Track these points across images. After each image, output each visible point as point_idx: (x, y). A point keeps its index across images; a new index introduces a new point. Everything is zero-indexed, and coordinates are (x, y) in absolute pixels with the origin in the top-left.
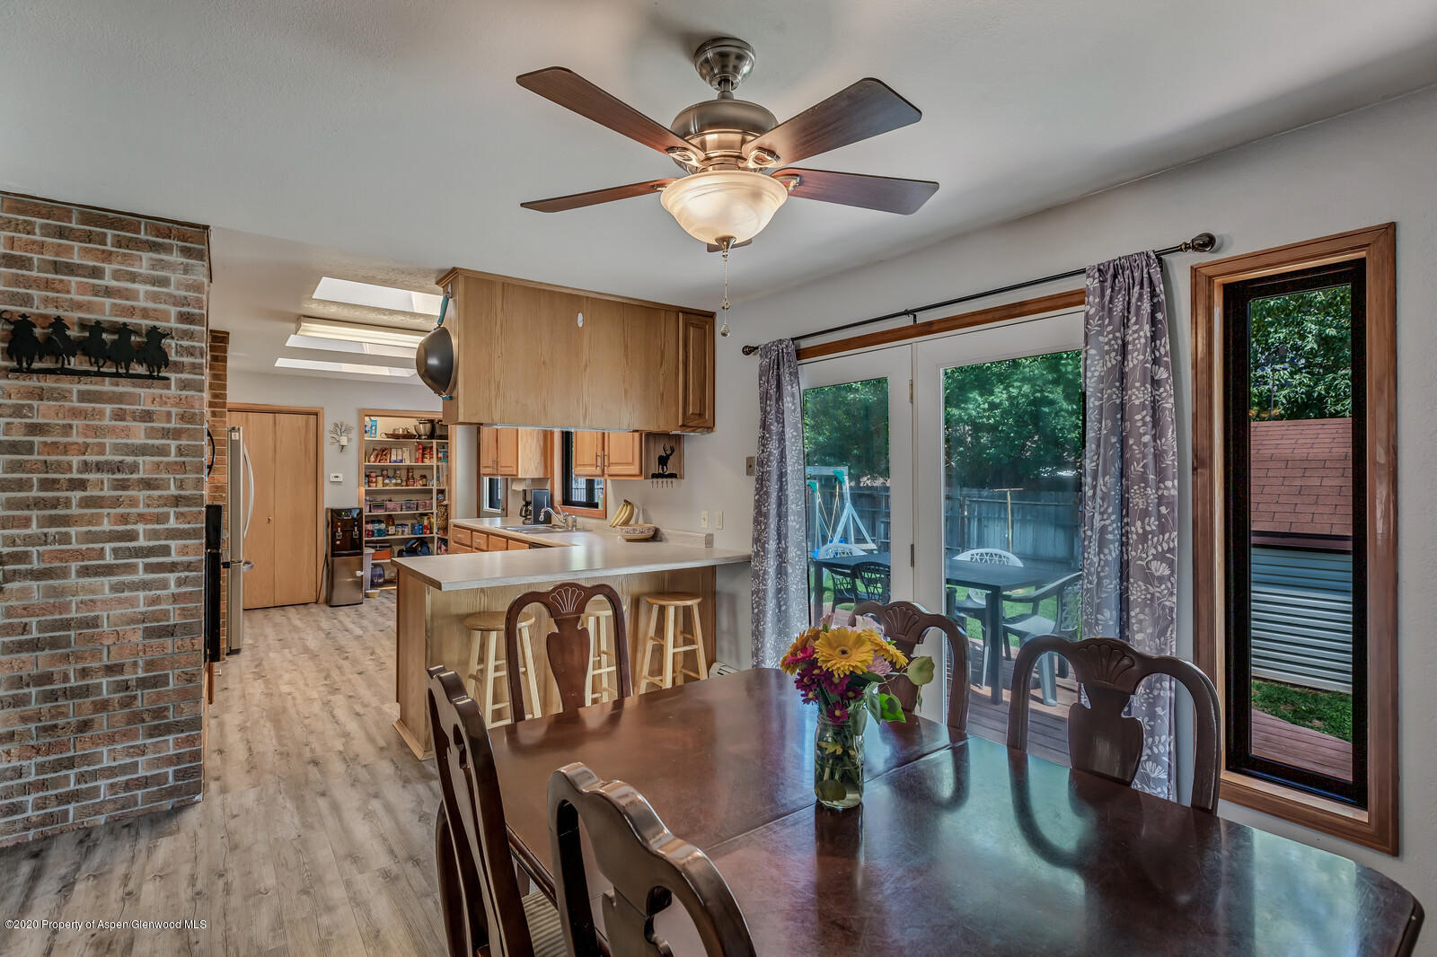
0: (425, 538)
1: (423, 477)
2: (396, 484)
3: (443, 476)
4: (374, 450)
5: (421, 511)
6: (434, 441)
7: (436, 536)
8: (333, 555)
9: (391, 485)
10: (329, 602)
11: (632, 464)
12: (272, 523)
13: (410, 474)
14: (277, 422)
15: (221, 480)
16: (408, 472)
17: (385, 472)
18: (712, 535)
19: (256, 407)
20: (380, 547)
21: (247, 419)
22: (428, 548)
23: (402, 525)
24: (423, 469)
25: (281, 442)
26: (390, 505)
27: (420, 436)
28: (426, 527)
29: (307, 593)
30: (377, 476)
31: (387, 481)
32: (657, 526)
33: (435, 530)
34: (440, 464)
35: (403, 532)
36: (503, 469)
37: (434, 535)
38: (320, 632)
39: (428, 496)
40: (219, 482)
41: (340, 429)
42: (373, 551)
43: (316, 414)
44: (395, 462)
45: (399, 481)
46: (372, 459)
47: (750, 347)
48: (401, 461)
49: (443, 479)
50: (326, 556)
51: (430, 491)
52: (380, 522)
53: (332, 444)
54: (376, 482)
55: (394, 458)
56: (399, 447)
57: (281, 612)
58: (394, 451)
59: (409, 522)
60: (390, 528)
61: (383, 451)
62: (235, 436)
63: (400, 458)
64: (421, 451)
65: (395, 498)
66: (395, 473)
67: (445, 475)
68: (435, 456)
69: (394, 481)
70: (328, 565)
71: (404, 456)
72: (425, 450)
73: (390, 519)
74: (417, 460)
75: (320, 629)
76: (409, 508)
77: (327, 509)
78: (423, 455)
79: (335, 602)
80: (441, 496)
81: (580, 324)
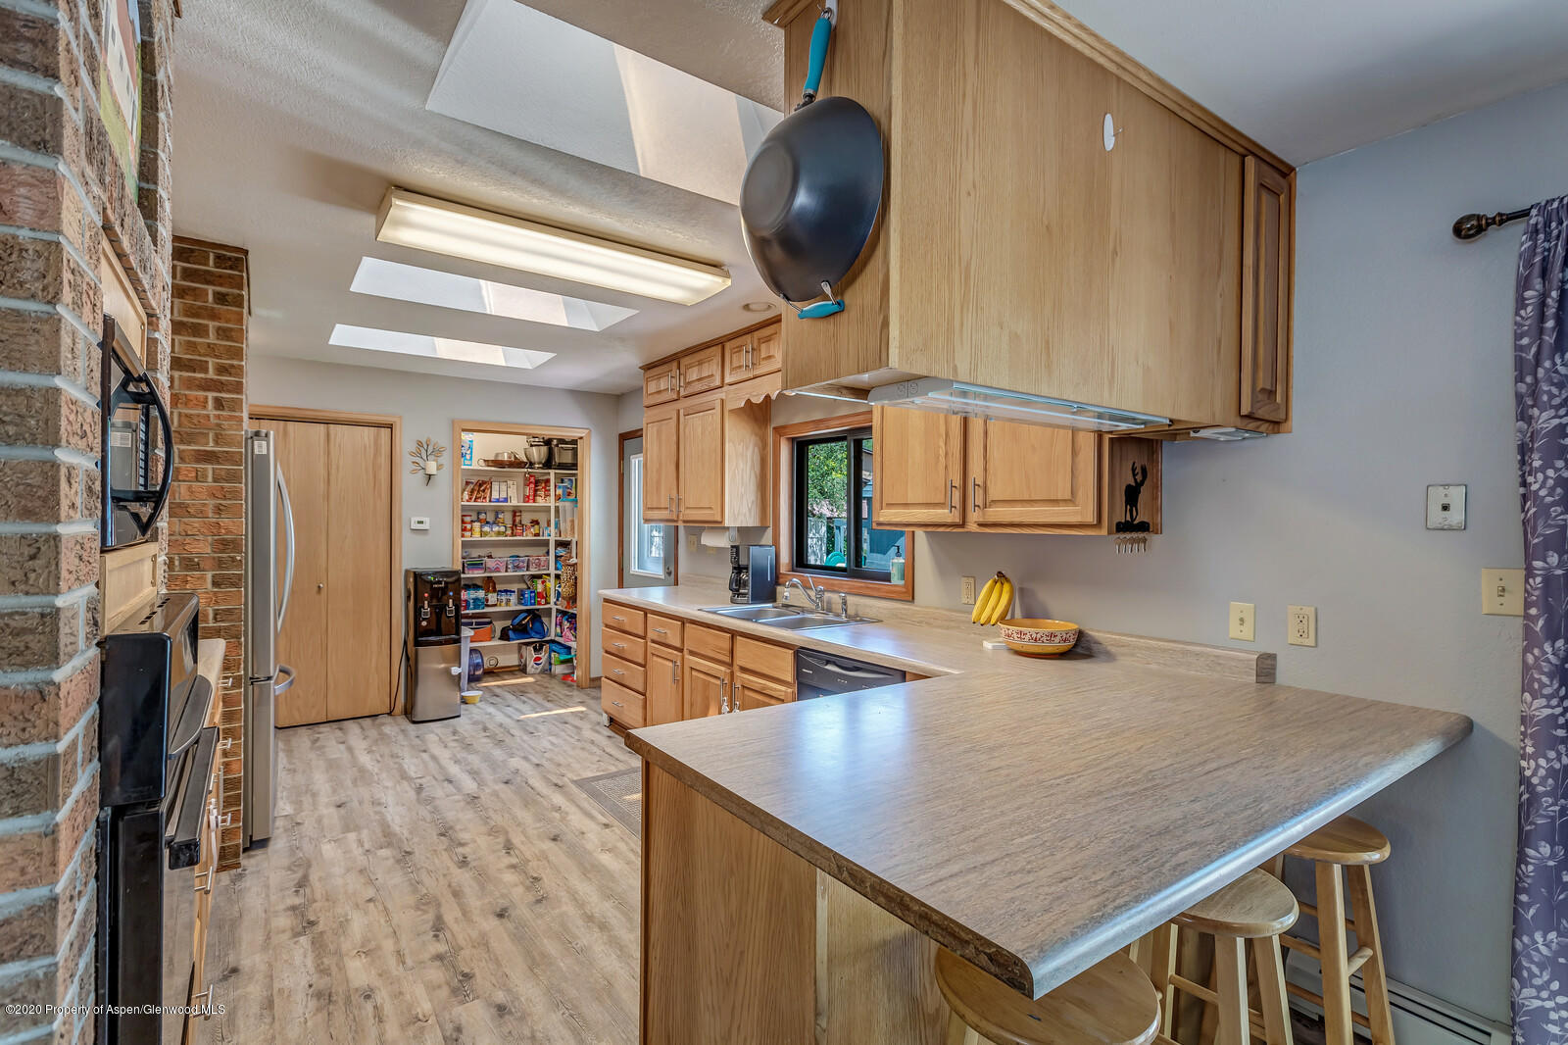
0: (538, 610)
1: (535, 522)
2: (499, 533)
3: (565, 521)
4: (467, 483)
5: (533, 571)
6: (552, 472)
7: (554, 608)
8: (417, 644)
9: (492, 534)
10: (409, 712)
11: (1071, 501)
12: (324, 592)
13: (518, 519)
14: (332, 437)
15: (233, 528)
16: (514, 516)
17: (482, 516)
18: (1273, 657)
19: (297, 414)
20: (477, 624)
21: (285, 433)
22: (542, 623)
23: (506, 591)
24: (534, 511)
25: (338, 468)
26: (490, 563)
27: (531, 465)
28: (539, 595)
29: (377, 700)
30: (472, 521)
31: (486, 529)
32: (1082, 628)
33: (553, 599)
34: (560, 504)
35: (508, 601)
36: (688, 511)
37: (552, 605)
38: (405, 784)
39: (542, 551)
40: (229, 532)
41: (425, 449)
42: (472, 633)
43: (390, 427)
44: (498, 501)
45: (502, 529)
46: (466, 496)
47: (1479, 218)
48: (506, 500)
49: (565, 526)
50: (405, 643)
51: (546, 543)
52: (476, 587)
53: (414, 472)
54: (471, 530)
55: (495, 495)
56: (504, 479)
57: (339, 733)
58: (495, 486)
59: (515, 587)
60: (490, 595)
61: (479, 486)
62: (260, 447)
63: (503, 495)
64: (532, 486)
65: (496, 553)
66: (497, 517)
67: (569, 519)
68: (552, 493)
69: (496, 529)
70: (408, 659)
71: (509, 492)
72: (538, 485)
73: (489, 584)
74: (526, 499)
75: (404, 776)
76: (517, 568)
77: (407, 571)
78: (536, 491)
79: (420, 712)
80: (561, 551)
81: (1110, 143)
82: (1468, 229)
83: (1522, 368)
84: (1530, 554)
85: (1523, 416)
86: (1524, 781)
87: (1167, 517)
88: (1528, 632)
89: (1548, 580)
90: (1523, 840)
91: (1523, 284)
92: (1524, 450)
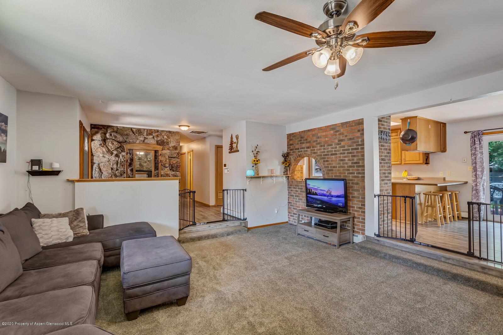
11: (419, 160)
18: (445, 178)
81: (430, 127)
82: (466, 132)
83: (471, 147)
84: (472, 164)
85: (471, 151)
86: (472, 186)
87: (430, 162)
88: (472, 172)
89: (474, 166)
90: (472, 191)
91: (471, 139)
92: (471, 155)
